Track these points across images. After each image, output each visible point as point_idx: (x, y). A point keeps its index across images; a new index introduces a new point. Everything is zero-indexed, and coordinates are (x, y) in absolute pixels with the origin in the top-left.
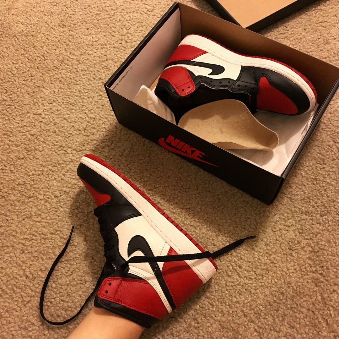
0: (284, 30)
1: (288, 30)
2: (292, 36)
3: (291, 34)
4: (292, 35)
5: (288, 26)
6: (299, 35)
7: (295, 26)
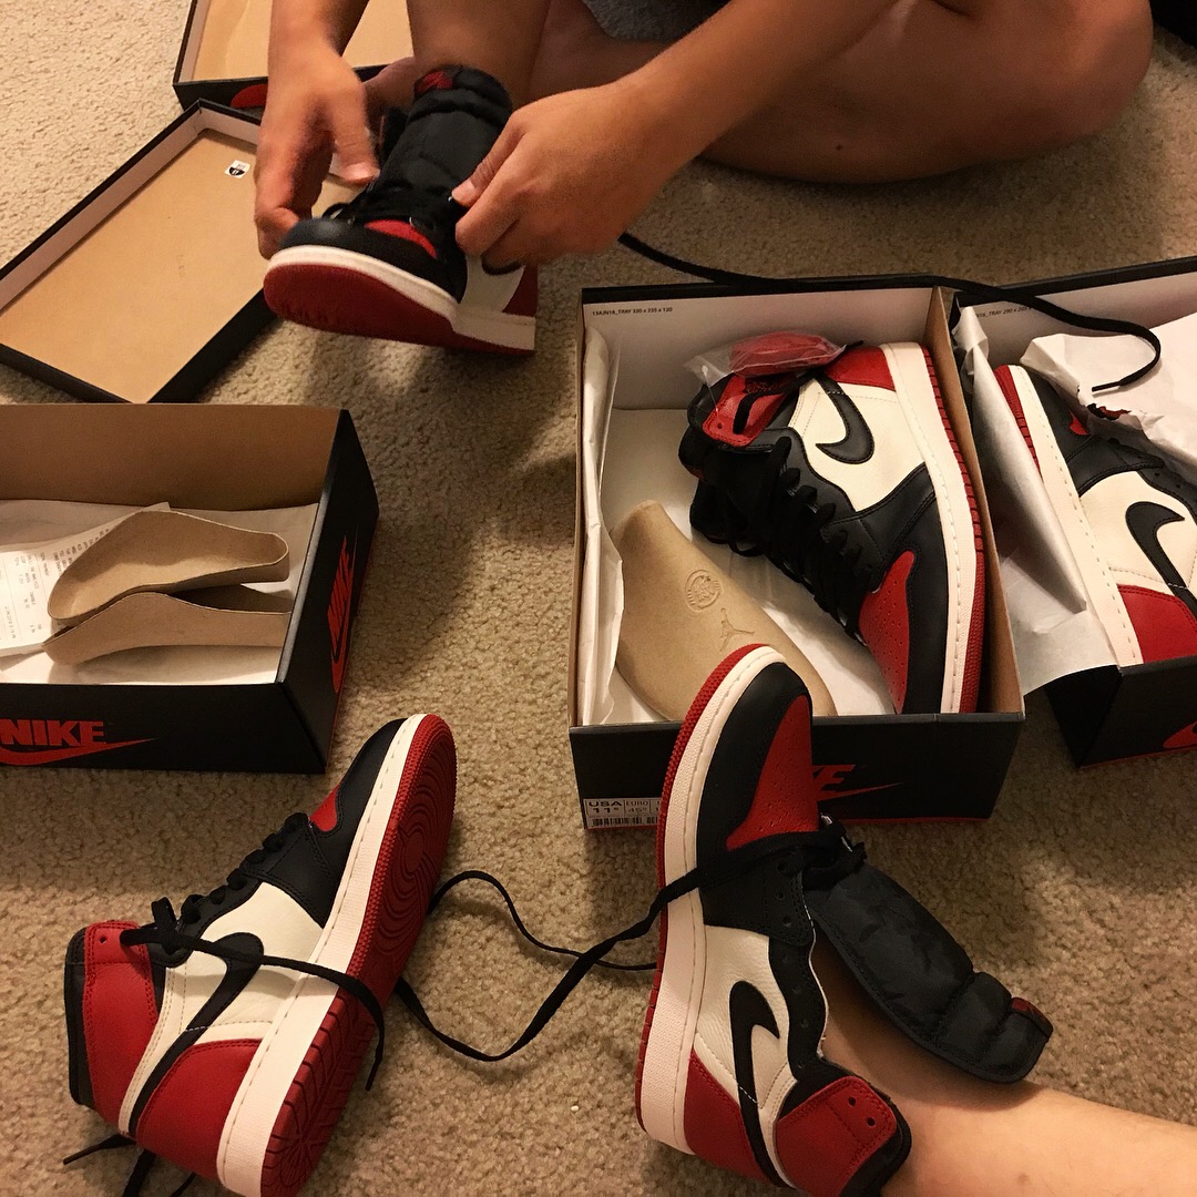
0: (245, 382)
1: (256, 381)
2: (269, 392)
3: (266, 386)
4: (269, 389)
5: (254, 370)
6: (285, 385)
7: (269, 367)
